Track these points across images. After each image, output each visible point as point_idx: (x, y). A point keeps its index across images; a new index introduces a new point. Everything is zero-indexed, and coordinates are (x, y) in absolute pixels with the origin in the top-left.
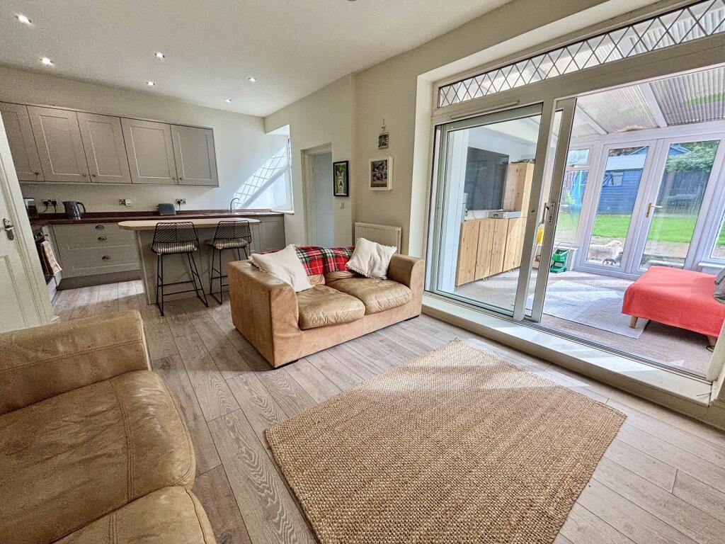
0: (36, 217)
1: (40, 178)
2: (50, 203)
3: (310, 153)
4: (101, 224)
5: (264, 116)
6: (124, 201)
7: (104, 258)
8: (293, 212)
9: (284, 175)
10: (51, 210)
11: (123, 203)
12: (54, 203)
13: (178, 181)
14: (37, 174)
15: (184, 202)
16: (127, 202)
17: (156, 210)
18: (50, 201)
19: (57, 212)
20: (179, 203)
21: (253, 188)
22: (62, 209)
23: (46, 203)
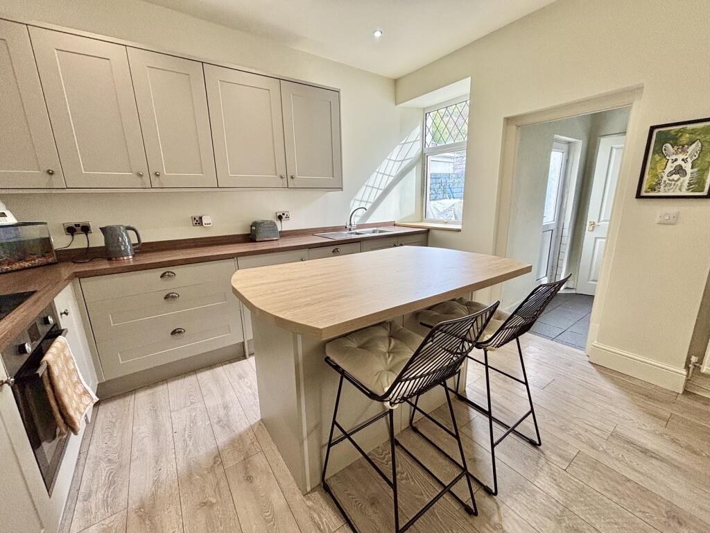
0: (50, 260)
1: (57, 181)
2: (78, 229)
3: (519, 123)
4: (170, 269)
5: (395, 77)
6: (201, 218)
7: (174, 333)
8: (459, 227)
9: (415, 169)
10: (80, 242)
11: (199, 221)
12: (86, 229)
13: (288, 182)
14: (51, 173)
15: (287, 217)
16: (204, 221)
17: (249, 232)
18: (77, 225)
19: (91, 246)
20: (280, 218)
21: (375, 190)
22: (98, 240)
23: (71, 230)
